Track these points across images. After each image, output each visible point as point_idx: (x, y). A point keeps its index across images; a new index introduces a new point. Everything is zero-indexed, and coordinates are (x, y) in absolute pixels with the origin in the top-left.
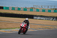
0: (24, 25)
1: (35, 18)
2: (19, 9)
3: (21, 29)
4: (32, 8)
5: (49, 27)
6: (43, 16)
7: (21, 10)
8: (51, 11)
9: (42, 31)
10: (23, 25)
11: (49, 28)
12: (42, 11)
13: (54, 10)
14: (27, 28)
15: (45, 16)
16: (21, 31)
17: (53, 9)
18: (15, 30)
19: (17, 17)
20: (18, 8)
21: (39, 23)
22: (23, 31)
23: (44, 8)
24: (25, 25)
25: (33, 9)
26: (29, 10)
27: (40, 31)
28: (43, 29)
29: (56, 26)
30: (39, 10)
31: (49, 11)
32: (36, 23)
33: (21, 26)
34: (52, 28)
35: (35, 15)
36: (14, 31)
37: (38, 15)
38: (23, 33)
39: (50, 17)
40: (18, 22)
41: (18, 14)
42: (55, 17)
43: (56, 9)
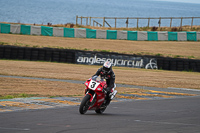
0: (98, 84)
2: (25, 30)
3: (90, 98)
4: (72, 26)
5: (131, 91)
6: (108, 53)
7: (32, 31)
8: (139, 37)
12: (105, 36)
13: (149, 31)
14: (109, 93)
15: (117, 54)
17: (145, 29)
18: (11, 104)
19: (20, 59)
20: (23, 26)
23: (113, 26)
24: (100, 86)
25: (75, 28)
26: (62, 33)
29: (154, 88)
30: (95, 32)
31: (132, 36)
32: (85, 77)
33: (88, 89)
34: (140, 94)
35: (82, 49)
36: (8, 107)
37: (92, 50)
38: (94, 112)
39: (135, 56)
40: (23, 74)
41: (23, 46)
42: (152, 57)
43: (154, 29)
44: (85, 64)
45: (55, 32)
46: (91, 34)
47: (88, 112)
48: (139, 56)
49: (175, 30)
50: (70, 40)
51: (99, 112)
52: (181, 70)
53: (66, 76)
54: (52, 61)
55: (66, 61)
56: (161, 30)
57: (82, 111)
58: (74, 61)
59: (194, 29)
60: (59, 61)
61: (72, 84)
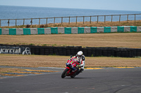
5: (13, 70)
8: (17, 32)
11: (12, 74)
13: (25, 28)
15: (2, 45)
17: (21, 27)
29: (29, 67)
31: (12, 32)
34: (19, 72)
39: (15, 46)
42: (27, 46)
43: (28, 26)
48: (18, 45)
49: (42, 26)
56: (33, 27)
59: (56, 26)
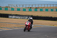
1: (10, 17)
3: (26, 27)
4: (7, 7)
6: (18, 15)
8: (26, 10)
9: (17, 30)
10: (28, 24)
12: (17, 10)
15: (20, 15)
16: (26, 29)
17: (28, 8)
21: (14, 22)
22: (28, 28)
23: (19, 7)
25: (8, 8)
27: (15, 30)
28: (18, 28)
30: (14, 9)
31: (24, 10)
32: (11, 22)
35: (10, 14)
37: (13, 14)
39: (25, 15)
42: (30, 16)
43: (31, 8)
44: (11, 18)
45: (2, 9)
46: (13, 9)
47: (26, 31)
48: (26, 15)
49: (37, 8)
50: (7, 11)
51: (29, 31)
52: (38, 20)
53: (5, 21)
54: (2, 17)
55: (6, 17)
56: (33, 8)
57: (24, 31)
58: (8, 17)
59: (42, 8)
60: (4, 17)
61: (7, 24)
